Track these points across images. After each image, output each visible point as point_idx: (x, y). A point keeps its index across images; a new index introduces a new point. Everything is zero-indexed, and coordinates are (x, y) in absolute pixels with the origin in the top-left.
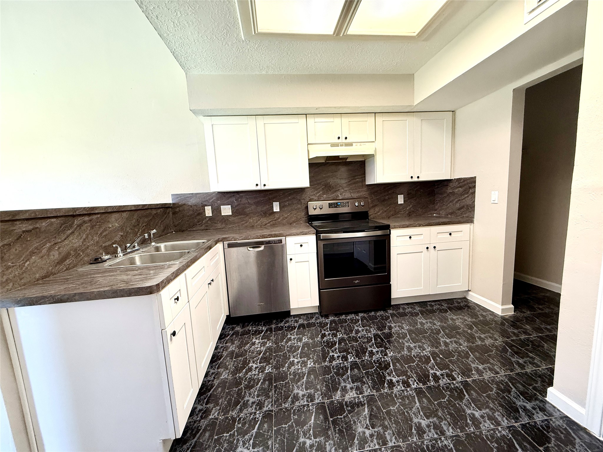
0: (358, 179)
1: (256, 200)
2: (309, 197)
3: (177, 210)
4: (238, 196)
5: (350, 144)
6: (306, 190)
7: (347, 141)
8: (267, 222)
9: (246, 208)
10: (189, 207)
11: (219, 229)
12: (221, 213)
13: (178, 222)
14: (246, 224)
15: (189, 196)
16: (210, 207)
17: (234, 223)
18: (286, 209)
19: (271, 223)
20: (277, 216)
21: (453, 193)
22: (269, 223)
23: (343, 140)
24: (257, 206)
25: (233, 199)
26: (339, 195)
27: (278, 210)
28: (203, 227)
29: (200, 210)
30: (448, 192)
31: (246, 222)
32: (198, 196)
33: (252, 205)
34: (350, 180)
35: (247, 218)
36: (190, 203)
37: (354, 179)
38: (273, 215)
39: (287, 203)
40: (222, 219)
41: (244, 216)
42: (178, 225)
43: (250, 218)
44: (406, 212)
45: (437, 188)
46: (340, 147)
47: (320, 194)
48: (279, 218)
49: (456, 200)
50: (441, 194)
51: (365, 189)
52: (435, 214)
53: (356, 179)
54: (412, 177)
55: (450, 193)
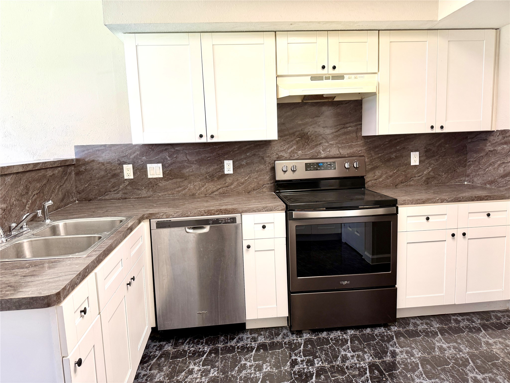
0: (350, 128)
1: (200, 157)
2: (277, 154)
3: (83, 168)
4: (173, 150)
5: (341, 77)
6: (273, 143)
7: (336, 71)
8: (215, 189)
9: (184, 167)
10: (100, 164)
11: (144, 197)
12: (146, 175)
13: (83, 186)
14: (184, 192)
15: (100, 148)
16: (132, 165)
17: (166, 190)
18: (242, 170)
19: (221, 190)
20: (229, 180)
21: (494, 152)
22: (217, 190)
23: (329, 71)
24: (200, 165)
25: (166, 155)
26: (321, 151)
27: (231, 172)
28: (119, 195)
29: (115, 170)
30: (487, 150)
31: (184, 189)
32: (113, 148)
33: (193, 163)
34: (339, 128)
35: (186, 183)
36: (101, 160)
37: (344, 128)
38: (224, 179)
39: (244, 163)
40: (148, 184)
41: (181, 180)
42: (83, 191)
43: (190, 183)
44: (422, 178)
45: (469, 143)
46: (325, 81)
47: (294, 150)
48: (232, 184)
49: (499, 162)
50: (477, 152)
51: (360, 142)
52: (467, 181)
53: (347, 128)
54: (432, 127)
55: (489, 151)
